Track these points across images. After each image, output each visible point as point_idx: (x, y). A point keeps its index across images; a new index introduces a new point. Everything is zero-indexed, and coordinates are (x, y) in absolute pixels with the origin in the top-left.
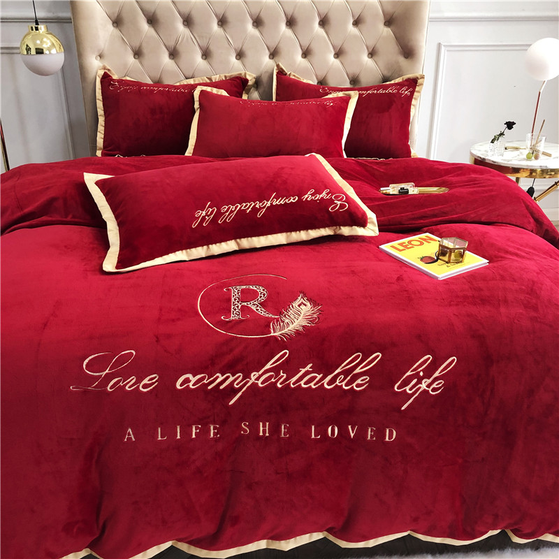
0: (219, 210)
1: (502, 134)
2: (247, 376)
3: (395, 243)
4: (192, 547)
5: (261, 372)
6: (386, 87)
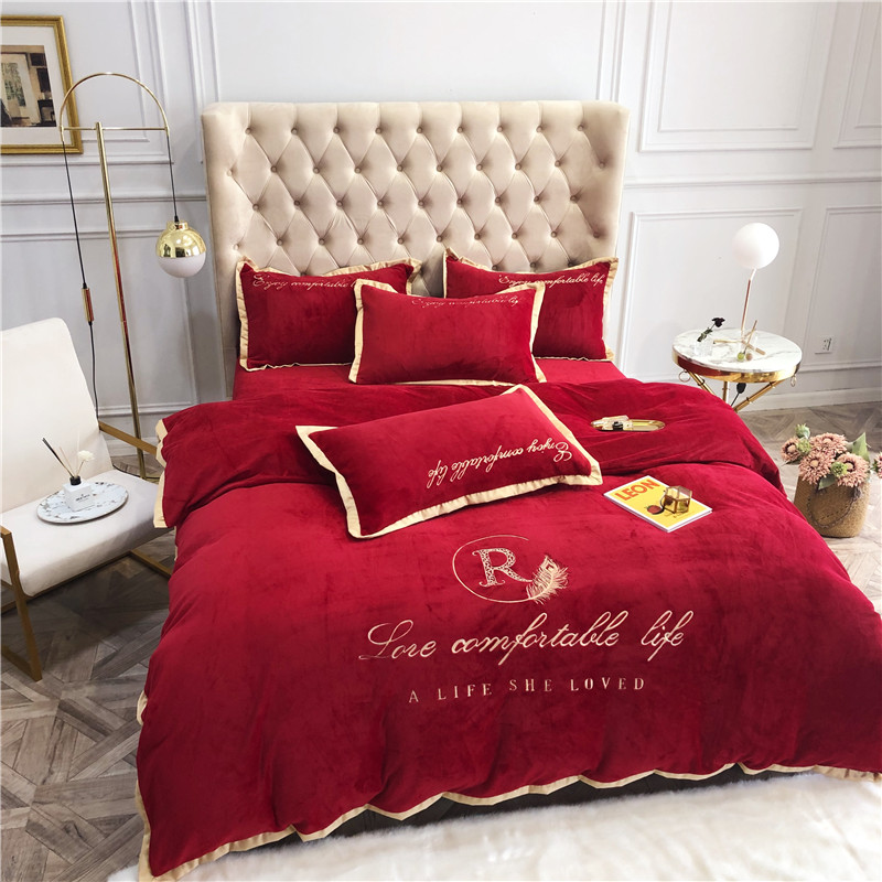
0: (450, 467)
1: (709, 331)
2: (513, 638)
3: (619, 490)
4: (463, 796)
5: (524, 634)
6: (575, 274)
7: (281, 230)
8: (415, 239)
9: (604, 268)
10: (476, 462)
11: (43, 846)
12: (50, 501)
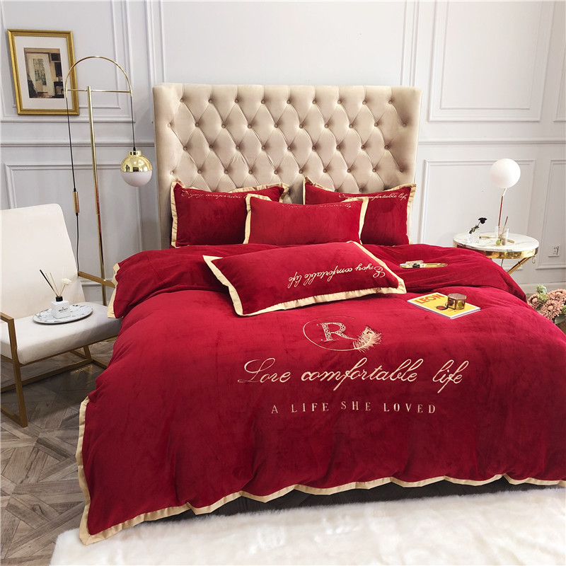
0: (303, 277)
1: (477, 227)
2: (343, 373)
3: (417, 299)
4: (309, 488)
5: (351, 371)
6: (388, 193)
7: (201, 163)
8: (285, 170)
9: (407, 190)
10: (321, 275)
11: (17, 518)
12: (42, 314)
